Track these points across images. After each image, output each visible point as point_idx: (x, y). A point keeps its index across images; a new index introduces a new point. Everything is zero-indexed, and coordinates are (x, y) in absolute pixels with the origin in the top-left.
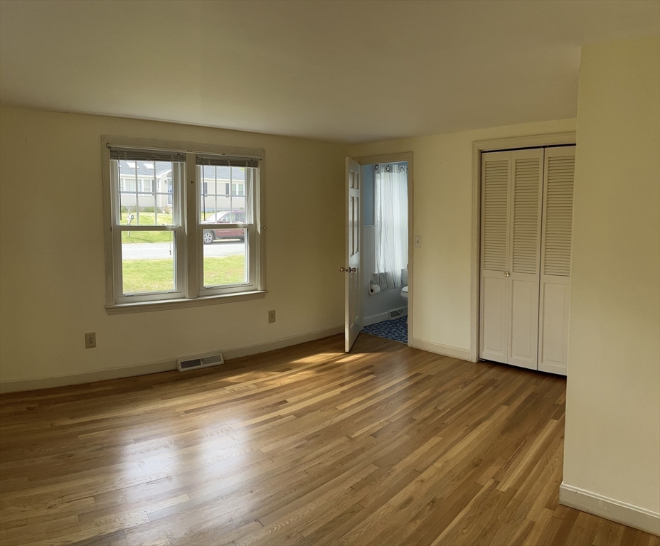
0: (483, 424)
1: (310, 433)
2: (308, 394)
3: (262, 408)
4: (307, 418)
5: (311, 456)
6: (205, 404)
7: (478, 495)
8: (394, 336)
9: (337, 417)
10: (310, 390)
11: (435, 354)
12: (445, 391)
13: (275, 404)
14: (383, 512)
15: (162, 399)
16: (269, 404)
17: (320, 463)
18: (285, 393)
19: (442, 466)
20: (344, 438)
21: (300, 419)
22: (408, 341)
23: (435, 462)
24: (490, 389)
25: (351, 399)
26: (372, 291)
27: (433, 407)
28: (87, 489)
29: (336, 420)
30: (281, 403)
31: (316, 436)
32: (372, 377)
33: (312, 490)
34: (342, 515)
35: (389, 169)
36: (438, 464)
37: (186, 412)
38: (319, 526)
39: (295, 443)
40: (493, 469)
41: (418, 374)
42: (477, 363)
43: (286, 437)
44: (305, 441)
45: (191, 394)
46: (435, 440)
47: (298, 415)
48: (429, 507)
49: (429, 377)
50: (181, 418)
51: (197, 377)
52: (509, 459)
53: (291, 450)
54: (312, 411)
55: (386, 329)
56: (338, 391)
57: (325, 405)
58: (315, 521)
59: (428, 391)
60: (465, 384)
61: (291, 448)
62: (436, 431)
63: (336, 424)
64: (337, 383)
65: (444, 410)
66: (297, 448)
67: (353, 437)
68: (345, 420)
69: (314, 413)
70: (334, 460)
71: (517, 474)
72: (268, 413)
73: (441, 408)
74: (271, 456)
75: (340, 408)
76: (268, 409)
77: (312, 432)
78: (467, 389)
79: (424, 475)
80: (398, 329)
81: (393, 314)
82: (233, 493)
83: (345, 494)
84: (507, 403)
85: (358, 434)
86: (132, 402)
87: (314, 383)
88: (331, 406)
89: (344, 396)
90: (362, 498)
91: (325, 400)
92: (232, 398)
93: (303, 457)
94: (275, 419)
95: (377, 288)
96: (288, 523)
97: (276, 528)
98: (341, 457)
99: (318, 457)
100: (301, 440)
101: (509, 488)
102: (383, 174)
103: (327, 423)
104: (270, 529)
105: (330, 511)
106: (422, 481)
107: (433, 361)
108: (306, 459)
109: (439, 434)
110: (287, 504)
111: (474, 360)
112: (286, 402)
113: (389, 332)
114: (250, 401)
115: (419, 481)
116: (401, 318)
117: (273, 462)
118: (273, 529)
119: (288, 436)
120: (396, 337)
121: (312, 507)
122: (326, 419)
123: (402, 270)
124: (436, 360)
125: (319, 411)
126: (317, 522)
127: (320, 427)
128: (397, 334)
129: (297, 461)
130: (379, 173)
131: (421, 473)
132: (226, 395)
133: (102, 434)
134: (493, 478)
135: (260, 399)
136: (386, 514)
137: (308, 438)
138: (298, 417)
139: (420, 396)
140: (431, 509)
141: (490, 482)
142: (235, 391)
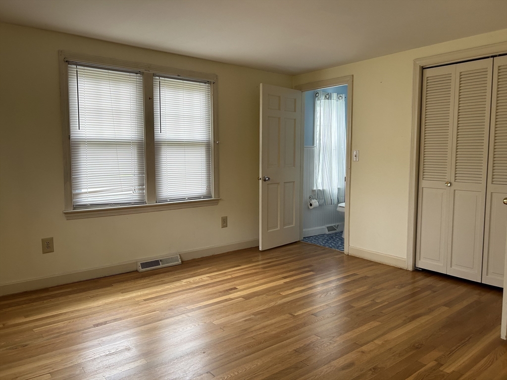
0: (423, 317)
1: (257, 311)
2: (255, 283)
3: (215, 293)
4: (254, 300)
5: (258, 327)
6: (164, 293)
7: (420, 370)
8: (331, 246)
9: (281, 300)
10: (257, 280)
11: (371, 262)
12: (382, 289)
13: (227, 290)
14: (325, 370)
15: (122, 293)
16: (221, 290)
17: (266, 332)
18: (235, 282)
19: (382, 344)
20: (288, 315)
21: (248, 301)
22: (345, 249)
23: (375, 339)
24: (428, 292)
25: (293, 288)
26: (311, 205)
27: (371, 299)
28: (44, 368)
29: (280, 302)
30: (231, 289)
31: (262, 313)
32: (311, 273)
33: (258, 351)
34: (287, 369)
35: (328, 97)
36: (378, 342)
37: (145, 300)
38: (265, 377)
39: (243, 317)
40: (436, 354)
41: (355, 275)
42: (413, 271)
43: (235, 313)
44: (252, 316)
45: (150, 287)
46: (375, 324)
47: (247, 298)
48: (371, 372)
49: (366, 278)
50: (140, 305)
51: (156, 275)
52: (453, 348)
53: (240, 322)
54: (258, 295)
55: (323, 240)
56: (282, 282)
57: (270, 291)
58: (261, 373)
59: (365, 287)
60: (402, 286)
61: (241, 321)
62: (374, 317)
63: (280, 305)
64: (280, 276)
65: (381, 303)
66: (245, 321)
67: (296, 315)
68: (289, 302)
69: (260, 297)
70: (279, 330)
71: (462, 362)
72: (220, 296)
73: (378, 301)
74: (223, 327)
75: (284, 294)
76: (220, 294)
77: (258, 310)
78: (403, 290)
79: (364, 348)
80: (334, 241)
81: (330, 229)
82: (188, 354)
83: (289, 355)
84: (448, 304)
85: (300, 312)
86: (92, 297)
87: (261, 276)
88: (275, 292)
89: (288, 286)
90: (305, 358)
91: (271, 288)
92: (188, 287)
93: (251, 327)
94: (226, 300)
95: (315, 203)
96: (236, 374)
97: (226, 377)
98: (285, 328)
99: (264, 327)
100: (250, 315)
101: (454, 371)
102: (323, 101)
103: (272, 304)
104: (221, 378)
105: (275, 366)
106: (363, 352)
107: (369, 266)
108: (253, 329)
109: (377, 320)
110: (236, 360)
111: (410, 268)
112: (237, 289)
113: (326, 242)
114: (205, 289)
115: (359, 352)
116: (336, 233)
117: (224, 331)
118: (224, 378)
119: (238, 313)
120: (333, 246)
121: (259, 363)
122: (271, 301)
123: (339, 189)
124: (372, 265)
125: (265, 295)
126: (263, 373)
127: (266, 307)
128: (333, 244)
129: (245, 330)
130: (319, 99)
131: (362, 346)
132: (183, 286)
133: (60, 325)
134: (435, 360)
135: (213, 287)
136: (329, 371)
137: (255, 314)
138: (246, 299)
139: (358, 290)
140: (372, 374)
141: (432, 364)
142: (190, 282)
